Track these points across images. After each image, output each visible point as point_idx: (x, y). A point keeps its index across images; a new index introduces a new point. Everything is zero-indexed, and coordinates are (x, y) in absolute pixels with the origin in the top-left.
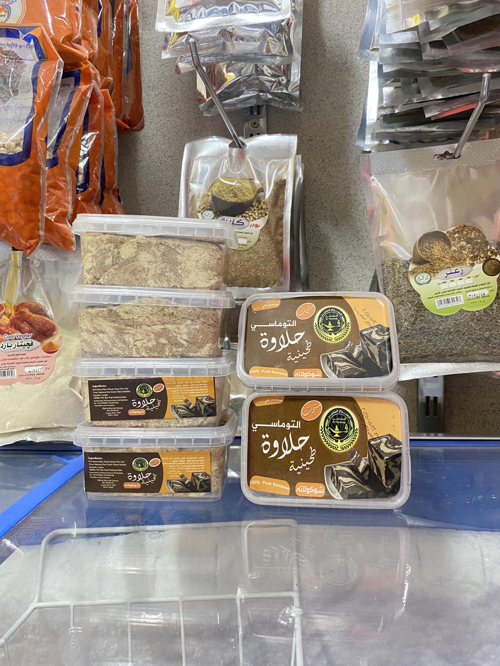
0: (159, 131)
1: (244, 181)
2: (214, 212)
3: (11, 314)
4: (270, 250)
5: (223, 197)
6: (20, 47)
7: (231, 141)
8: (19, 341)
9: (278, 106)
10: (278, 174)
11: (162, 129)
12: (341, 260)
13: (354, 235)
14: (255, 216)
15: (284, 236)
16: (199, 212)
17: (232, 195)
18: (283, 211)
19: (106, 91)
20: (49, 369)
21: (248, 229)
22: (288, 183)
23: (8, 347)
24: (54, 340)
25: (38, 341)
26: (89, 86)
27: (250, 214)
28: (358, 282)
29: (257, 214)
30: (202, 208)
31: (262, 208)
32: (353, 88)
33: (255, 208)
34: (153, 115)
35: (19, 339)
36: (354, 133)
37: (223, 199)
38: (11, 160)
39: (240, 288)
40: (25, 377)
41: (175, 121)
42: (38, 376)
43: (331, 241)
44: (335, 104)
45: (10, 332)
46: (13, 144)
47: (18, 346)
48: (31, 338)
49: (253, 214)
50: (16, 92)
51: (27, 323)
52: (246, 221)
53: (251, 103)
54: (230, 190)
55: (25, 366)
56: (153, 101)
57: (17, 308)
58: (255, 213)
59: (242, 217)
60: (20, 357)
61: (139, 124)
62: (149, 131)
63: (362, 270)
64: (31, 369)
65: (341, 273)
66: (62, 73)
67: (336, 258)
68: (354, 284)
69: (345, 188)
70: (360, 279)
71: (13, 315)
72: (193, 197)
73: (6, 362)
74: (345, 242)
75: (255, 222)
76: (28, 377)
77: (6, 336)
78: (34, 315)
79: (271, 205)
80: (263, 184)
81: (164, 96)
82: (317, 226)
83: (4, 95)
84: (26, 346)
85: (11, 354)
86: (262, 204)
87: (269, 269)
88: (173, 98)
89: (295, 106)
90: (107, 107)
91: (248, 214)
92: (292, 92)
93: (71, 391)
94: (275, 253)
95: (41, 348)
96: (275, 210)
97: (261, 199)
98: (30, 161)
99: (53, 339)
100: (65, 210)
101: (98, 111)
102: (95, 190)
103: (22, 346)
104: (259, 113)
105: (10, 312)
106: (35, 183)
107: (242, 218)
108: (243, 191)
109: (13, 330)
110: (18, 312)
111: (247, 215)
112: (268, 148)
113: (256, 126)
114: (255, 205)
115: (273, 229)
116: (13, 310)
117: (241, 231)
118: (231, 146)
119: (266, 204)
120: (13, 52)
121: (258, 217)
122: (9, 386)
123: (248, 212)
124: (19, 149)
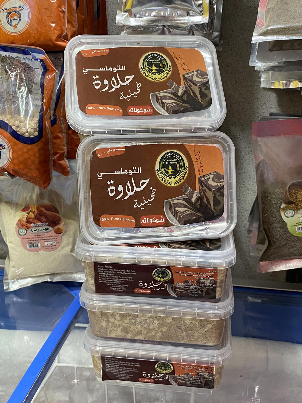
3: (34, 212)
8: (41, 227)
12: (244, 154)
20: (58, 243)
23: (34, 231)
24: (61, 226)
25: (52, 227)
35: (40, 226)
40: (45, 248)
42: (52, 247)
45: (35, 222)
46: (33, 131)
47: (40, 230)
48: (48, 225)
50: (31, 92)
51: (44, 216)
55: (45, 242)
57: (38, 209)
60: (41, 236)
64: (48, 243)
65: (244, 163)
69: (250, 103)
71: (36, 212)
73: (34, 239)
74: (248, 142)
76: (47, 247)
77: (33, 225)
78: (48, 212)
84: (45, 230)
85: (37, 235)
93: (71, 254)
95: (53, 231)
98: (43, 139)
99: (59, 226)
100: (63, 152)
103: (42, 230)
105: (34, 210)
109: (37, 221)
110: (39, 210)
116: (35, 209)
122: (36, 253)
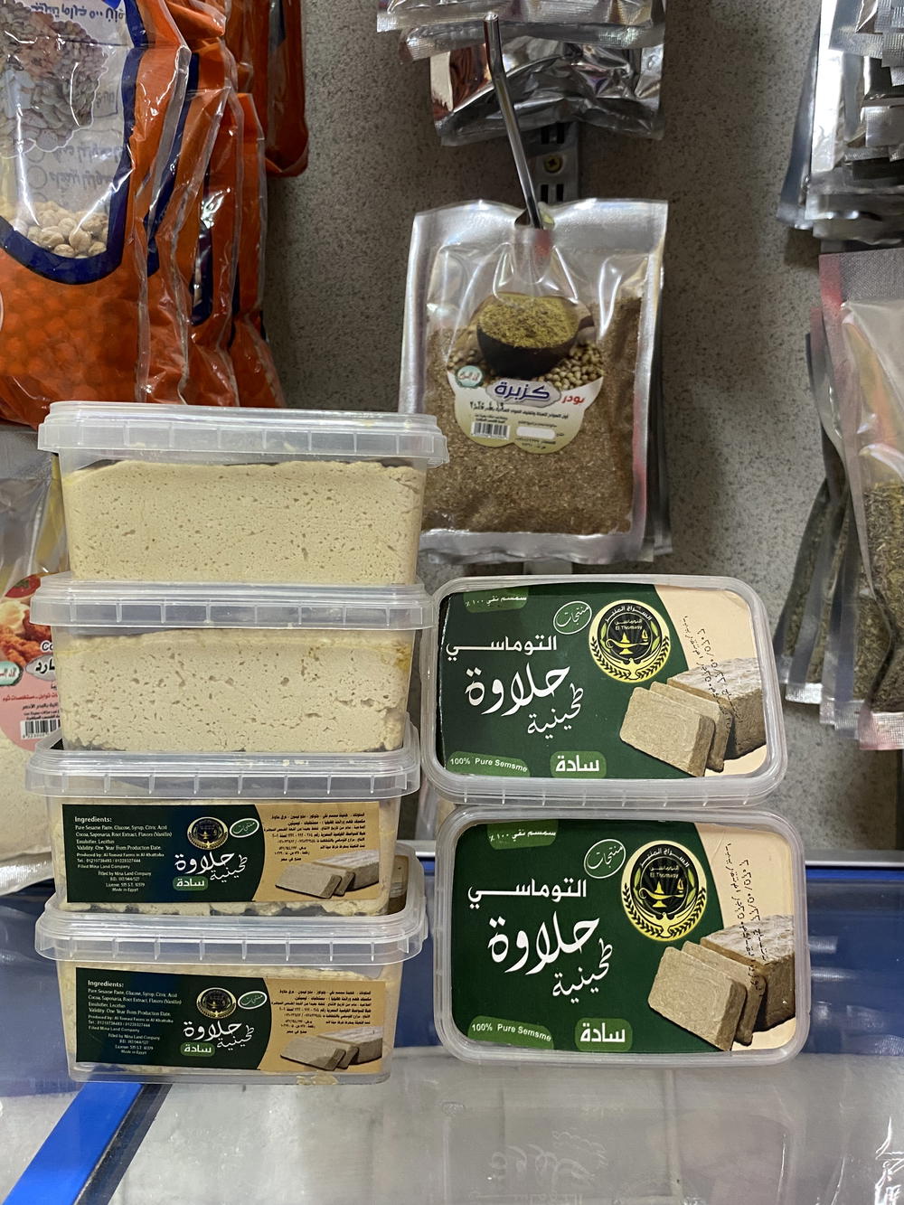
0: (337, 173)
1: (549, 303)
2: (482, 370)
4: (607, 454)
5: (504, 336)
6: (93, 14)
7: (520, 212)
9: (606, 126)
10: (623, 285)
11: (345, 169)
12: (737, 466)
13: (767, 412)
14: (573, 379)
15: (636, 422)
16: (450, 368)
17: (523, 332)
18: (634, 368)
19: (245, 98)
21: (558, 408)
22: (645, 305)
26: (217, 91)
27: (563, 374)
28: (774, 515)
29: (578, 375)
30: (455, 359)
31: (589, 362)
32: (770, 87)
33: (574, 361)
34: (324, 140)
36: (772, 189)
37: (503, 340)
38: (81, 272)
39: (536, 534)
41: (372, 153)
43: (716, 423)
44: (729, 121)
46: (87, 235)
49: (571, 375)
50: (85, 117)
52: (555, 389)
53: (547, 119)
54: (520, 321)
56: (324, 107)
58: (573, 373)
59: (546, 380)
61: (298, 162)
62: (316, 173)
63: (784, 488)
65: (738, 495)
66: (187, 76)
67: (727, 460)
68: (766, 519)
69: (748, 307)
70: (778, 507)
72: (436, 334)
74: (747, 426)
75: (574, 392)
79: (609, 356)
80: (593, 308)
81: (348, 95)
82: (686, 391)
83: (60, 124)
86: (591, 352)
87: (603, 494)
88: (369, 101)
89: (645, 128)
90: (249, 132)
91: (558, 373)
92: (646, 97)
94: (617, 459)
96: (619, 366)
97: (588, 342)
98: (120, 272)
100: (175, 371)
101: (231, 141)
102: (222, 317)
104: (561, 140)
106: (129, 320)
107: (545, 384)
108: (549, 324)
111: (556, 376)
112: (603, 229)
113: (554, 168)
114: (575, 354)
115: (612, 408)
117: (543, 411)
118: (521, 221)
119: (599, 353)
120: (75, 25)
121: (580, 382)
123: (558, 370)
124: (100, 247)
